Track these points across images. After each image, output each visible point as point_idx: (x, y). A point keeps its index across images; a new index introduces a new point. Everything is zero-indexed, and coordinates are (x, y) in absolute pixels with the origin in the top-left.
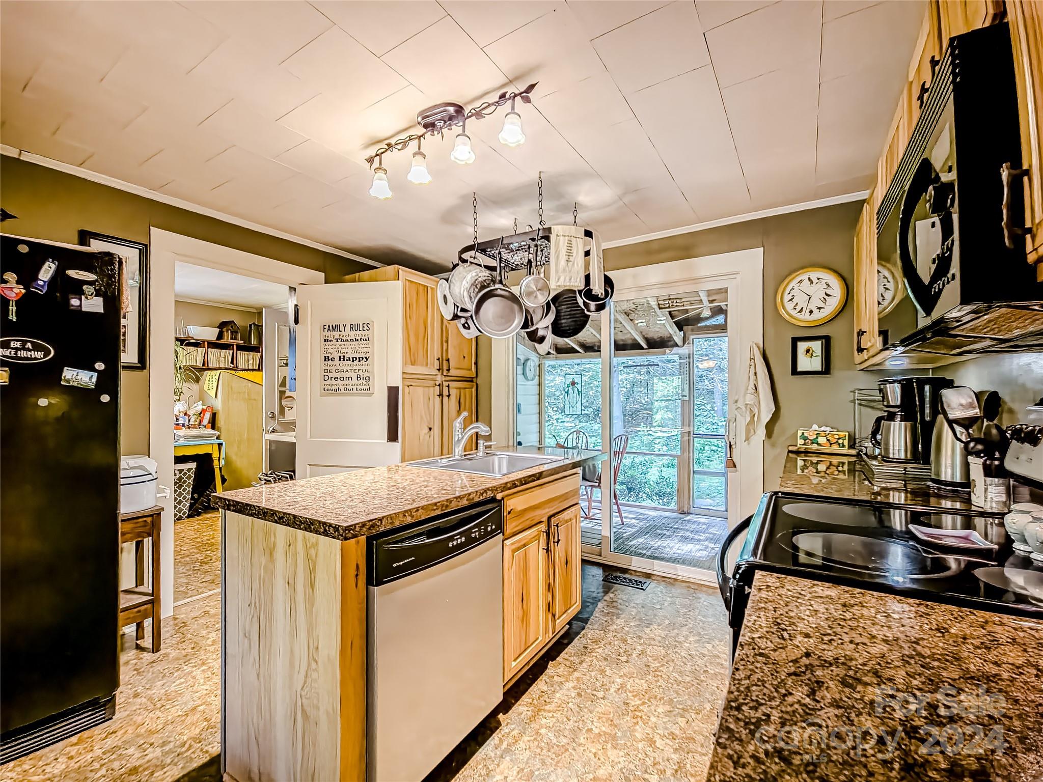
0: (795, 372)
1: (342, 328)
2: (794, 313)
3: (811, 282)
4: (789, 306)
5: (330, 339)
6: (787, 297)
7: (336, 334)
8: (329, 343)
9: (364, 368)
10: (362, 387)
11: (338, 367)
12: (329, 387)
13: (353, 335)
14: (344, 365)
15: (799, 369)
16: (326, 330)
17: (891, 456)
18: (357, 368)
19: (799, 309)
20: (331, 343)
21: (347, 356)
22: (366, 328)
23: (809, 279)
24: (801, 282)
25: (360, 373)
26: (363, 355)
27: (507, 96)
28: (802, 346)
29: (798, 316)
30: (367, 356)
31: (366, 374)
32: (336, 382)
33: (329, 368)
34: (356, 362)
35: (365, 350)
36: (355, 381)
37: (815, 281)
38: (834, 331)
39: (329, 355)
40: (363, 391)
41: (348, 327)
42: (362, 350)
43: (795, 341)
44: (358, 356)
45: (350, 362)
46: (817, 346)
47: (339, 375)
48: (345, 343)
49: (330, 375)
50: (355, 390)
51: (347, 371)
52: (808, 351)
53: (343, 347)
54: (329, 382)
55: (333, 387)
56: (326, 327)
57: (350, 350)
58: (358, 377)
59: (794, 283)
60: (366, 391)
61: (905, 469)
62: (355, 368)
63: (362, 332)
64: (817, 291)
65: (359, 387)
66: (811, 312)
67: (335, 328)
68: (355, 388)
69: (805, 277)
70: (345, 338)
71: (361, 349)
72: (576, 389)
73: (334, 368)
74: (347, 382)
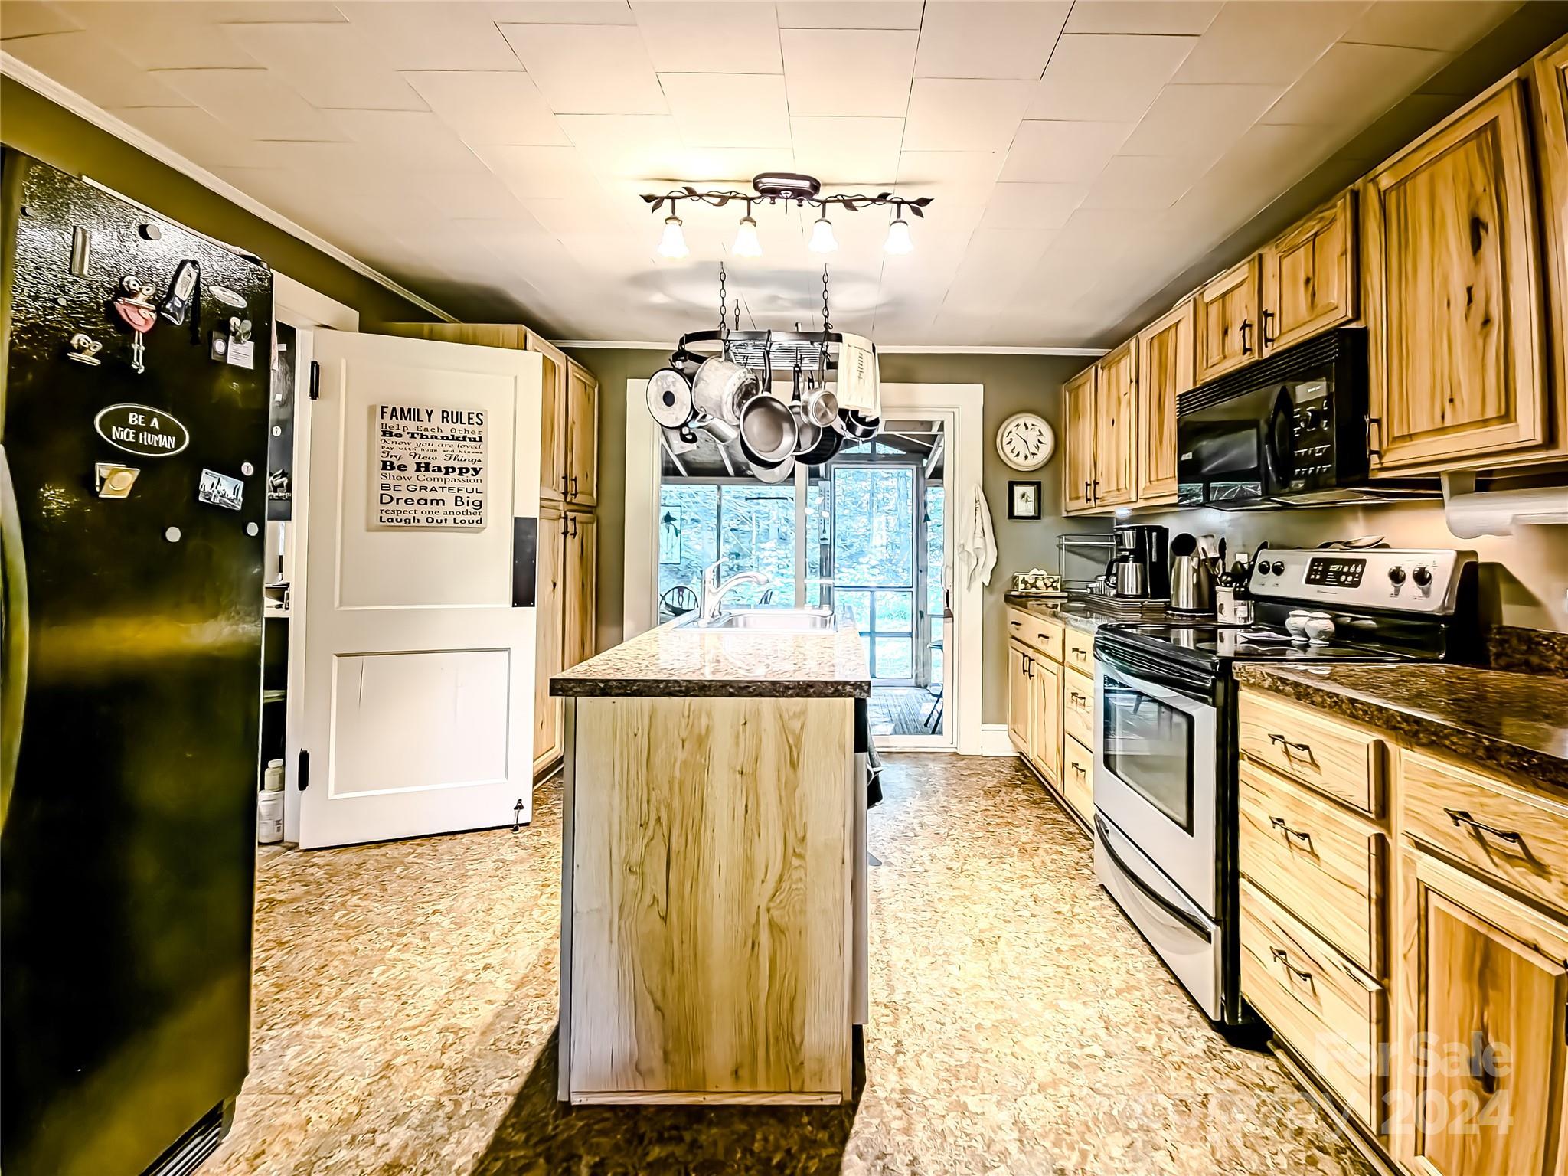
0: (1011, 515)
1: (424, 416)
2: (1012, 456)
3: (1027, 428)
4: (1008, 449)
5: (395, 432)
6: (1006, 440)
7: (412, 426)
8: (394, 439)
9: (470, 486)
10: (467, 518)
11: (414, 481)
12: (394, 516)
13: (447, 429)
14: (426, 479)
15: (1016, 514)
16: (387, 416)
17: (1126, 593)
18: (457, 485)
19: (1016, 452)
20: (398, 440)
21: (433, 464)
22: (475, 420)
23: (1025, 424)
24: (1018, 426)
25: (463, 494)
26: (470, 465)
27: (889, 198)
28: (1019, 490)
29: (1015, 459)
30: (477, 466)
31: (474, 497)
32: (408, 508)
33: (393, 483)
34: (455, 475)
35: (472, 456)
36: (450, 505)
37: (1030, 427)
38: (1044, 478)
39: (393, 459)
40: (467, 524)
41: (437, 416)
42: (466, 456)
43: (1012, 485)
44: (457, 465)
45: (441, 475)
46: (1030, 491)
47: (415, 495)
48: (430, 441)
49: (396, 495)
50: (450, 523)
51: (434, 489)
52: (1023, 496)
53: (427, 447)
54: (393, 506)
55: (402, 516)
56: (389, 411)
57: (440, 455)
58: (458, 501)
59: (1012, 427)
60: (475, 525)
61: (1142, 603)
62: (450, 484)
63: (467, 426)
64: (1032, 437)
65: (459, 518)
66: (1026, 457)
67: (410, 414)
68: (450, 518)
69: (1021, 421)
70: (429, 434)
71: (466, 454)
72: (672, 528)
73: (404, 483)
74: (434, 508)
